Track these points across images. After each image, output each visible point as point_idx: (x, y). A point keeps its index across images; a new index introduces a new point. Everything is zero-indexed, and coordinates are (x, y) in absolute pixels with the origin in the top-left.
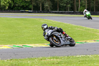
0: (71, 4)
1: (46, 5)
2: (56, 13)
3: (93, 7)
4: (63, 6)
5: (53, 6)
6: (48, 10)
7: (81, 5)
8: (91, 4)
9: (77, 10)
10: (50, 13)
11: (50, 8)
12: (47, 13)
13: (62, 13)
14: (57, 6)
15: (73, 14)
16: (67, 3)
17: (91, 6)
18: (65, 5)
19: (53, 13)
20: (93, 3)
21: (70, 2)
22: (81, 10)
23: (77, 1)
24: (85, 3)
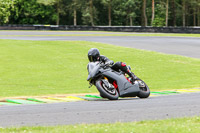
0: (136, 12)
1: (87, 14)
2: (105, 29)
3: (181, 17)
4: (120, 16)
5: (99, 15)
6: (90, 24)
7: (156, 13)
8: (177, 11)
9: (149, 23)
10: (94, 29)
11: (94, 20)
12: (87, 29)
13: (118, 30)
15: (140, 30)
16: (129, 10)
17: (178, 15)
18: (124, 13)
19: (100, 29)
20: (181, 8)
21: (134, 7)
22: (157, 24)
23: (147, 7)
24: (165, 8)
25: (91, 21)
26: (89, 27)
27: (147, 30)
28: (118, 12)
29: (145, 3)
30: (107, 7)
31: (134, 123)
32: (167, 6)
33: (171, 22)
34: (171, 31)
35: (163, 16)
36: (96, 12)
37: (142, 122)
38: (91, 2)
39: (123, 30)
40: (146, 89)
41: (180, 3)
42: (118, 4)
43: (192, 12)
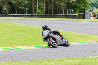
0: (29, 7)
1: (5, 8)
2: (14, 16)
3: (51, 10)
4: (21, 9)
5: (11, 9)
6: (7, 13)
7: (39, 8)
8: (49, 7)
9: (35, 13)
10: (8, 16)
11: (9, 11)
12: (5, 16)
13: (20, 16)
14: (15, 10)
15: (31, 16)
16: (25, 6)
17: (49, 9)
18: (23, 8)
19: (11, 16)
20: (51, 6)
21: (28, 5)
22: (39, 13)
23: (35, 5)
24: (43, 5)
25: (7, 12)
26: (6, 15)
27: (34, 16)
28: (20, 8)
29: (33, 3)
30: (15, 5)
31: (28, 62)
32: (44, 4)
33: (46, 12)
34: (46, 17)
35: (42, 9)
36: (9, 7)
37: (32, 61)
38: (7, 3)
39: (22, 16)
40: (67, 42)
41: (51, 3)
42: (20, 3)
43: (56, 7)
